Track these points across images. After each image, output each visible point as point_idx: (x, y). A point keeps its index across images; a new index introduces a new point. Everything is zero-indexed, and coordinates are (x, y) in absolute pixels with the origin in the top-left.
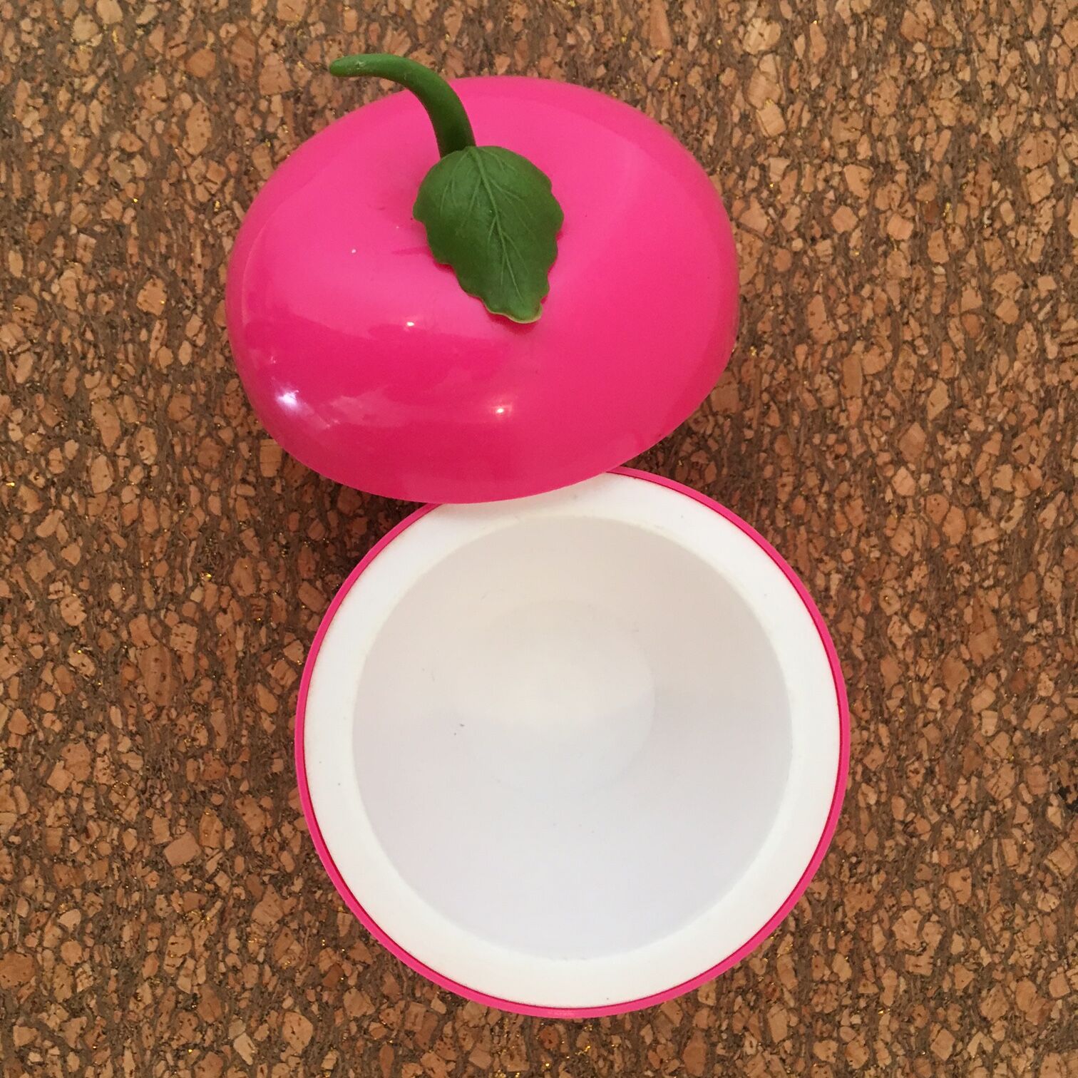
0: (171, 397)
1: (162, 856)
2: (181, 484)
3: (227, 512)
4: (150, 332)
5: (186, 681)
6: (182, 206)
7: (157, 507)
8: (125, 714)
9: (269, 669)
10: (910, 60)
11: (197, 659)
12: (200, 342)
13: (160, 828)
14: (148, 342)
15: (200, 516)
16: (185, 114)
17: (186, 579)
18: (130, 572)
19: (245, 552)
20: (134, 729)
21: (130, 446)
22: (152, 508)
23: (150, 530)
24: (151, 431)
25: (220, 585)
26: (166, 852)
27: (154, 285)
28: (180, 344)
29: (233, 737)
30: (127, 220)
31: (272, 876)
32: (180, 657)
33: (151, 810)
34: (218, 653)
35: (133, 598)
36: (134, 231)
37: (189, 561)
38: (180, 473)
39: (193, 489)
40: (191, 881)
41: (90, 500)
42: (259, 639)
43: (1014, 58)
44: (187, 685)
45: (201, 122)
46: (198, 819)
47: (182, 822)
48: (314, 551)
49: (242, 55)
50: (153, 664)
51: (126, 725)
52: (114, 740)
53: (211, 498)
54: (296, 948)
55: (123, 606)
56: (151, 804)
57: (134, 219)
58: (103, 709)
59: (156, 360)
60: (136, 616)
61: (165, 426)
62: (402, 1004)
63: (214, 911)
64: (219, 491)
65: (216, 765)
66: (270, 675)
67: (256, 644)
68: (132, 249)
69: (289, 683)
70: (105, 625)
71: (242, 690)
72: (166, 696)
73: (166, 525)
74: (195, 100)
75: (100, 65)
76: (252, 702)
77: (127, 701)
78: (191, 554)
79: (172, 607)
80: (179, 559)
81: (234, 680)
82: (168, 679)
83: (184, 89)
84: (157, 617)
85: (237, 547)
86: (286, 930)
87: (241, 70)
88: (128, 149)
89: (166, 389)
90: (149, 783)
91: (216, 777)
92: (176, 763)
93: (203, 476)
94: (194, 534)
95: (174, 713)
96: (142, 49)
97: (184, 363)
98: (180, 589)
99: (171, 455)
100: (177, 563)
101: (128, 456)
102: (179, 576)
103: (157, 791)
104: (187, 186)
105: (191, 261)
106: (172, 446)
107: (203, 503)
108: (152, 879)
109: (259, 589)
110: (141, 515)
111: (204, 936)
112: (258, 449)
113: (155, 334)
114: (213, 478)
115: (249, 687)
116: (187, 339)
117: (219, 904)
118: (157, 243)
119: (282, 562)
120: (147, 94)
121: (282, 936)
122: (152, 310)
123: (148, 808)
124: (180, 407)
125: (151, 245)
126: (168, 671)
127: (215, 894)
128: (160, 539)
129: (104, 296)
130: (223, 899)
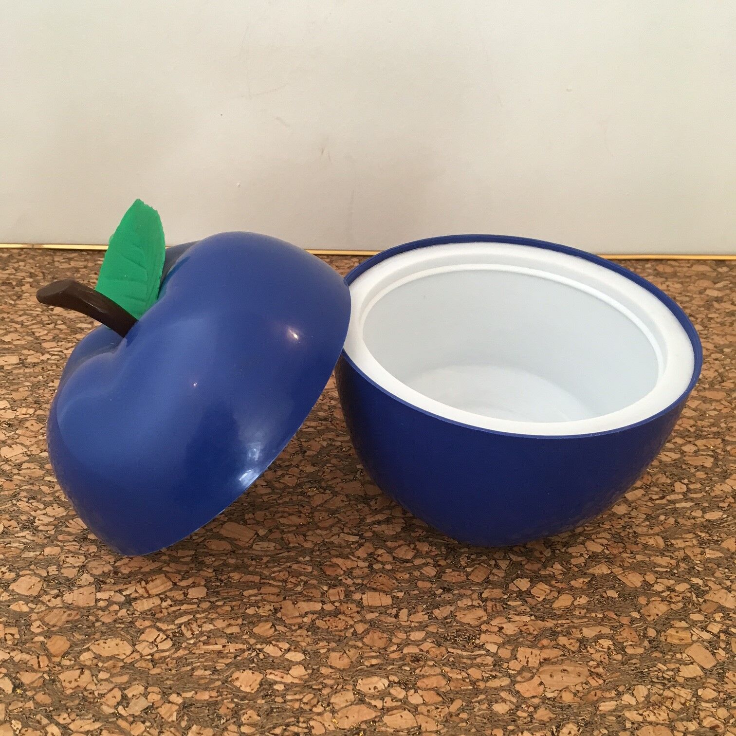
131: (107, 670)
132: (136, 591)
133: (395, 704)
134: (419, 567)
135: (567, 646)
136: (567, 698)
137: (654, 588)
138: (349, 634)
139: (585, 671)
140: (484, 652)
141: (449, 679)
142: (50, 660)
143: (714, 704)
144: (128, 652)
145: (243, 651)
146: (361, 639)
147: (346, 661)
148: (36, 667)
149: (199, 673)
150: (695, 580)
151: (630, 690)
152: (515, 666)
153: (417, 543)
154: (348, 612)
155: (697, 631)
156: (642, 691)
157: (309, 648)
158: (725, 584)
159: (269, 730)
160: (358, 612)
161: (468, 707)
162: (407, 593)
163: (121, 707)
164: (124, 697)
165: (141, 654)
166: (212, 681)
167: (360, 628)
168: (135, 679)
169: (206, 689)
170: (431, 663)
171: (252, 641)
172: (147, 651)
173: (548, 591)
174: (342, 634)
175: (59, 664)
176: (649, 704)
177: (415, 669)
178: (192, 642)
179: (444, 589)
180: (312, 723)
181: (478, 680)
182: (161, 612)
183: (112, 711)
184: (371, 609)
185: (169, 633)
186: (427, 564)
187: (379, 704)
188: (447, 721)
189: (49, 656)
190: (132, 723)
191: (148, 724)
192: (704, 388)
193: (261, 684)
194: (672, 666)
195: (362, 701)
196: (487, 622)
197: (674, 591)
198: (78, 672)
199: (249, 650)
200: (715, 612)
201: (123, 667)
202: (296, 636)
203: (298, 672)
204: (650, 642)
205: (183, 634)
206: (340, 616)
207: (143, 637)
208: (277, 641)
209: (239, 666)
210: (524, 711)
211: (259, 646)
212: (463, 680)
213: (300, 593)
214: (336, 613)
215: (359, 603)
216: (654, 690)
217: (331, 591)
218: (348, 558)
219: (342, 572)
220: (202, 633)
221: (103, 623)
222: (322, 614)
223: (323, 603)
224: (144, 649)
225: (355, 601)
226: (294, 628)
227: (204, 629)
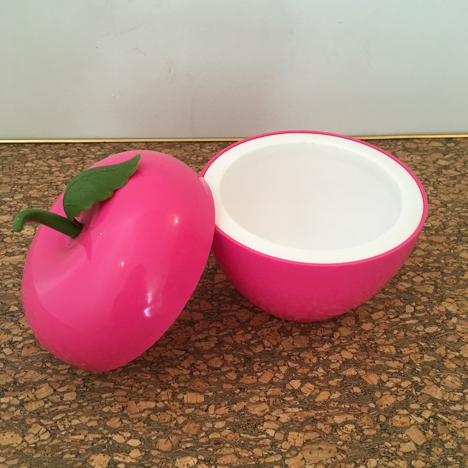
0: (158, 450)
1: (422, 446)
2: (209, 442)
3: (224, 418)
4: (119, 462)
5: (320, 437)
6: (50, 446)
7: (222, 455)
9: (307, 395)
11: (307, 431)
12: (129, 435)
13: (406, 447)
14: (125, 463)
15: (226, 432)
17: (262, 439)
19: (245, 408)
20: (353, 465)
22: (223, 458)
23: (235, 459)
24: (178, 460)
25: (264, 421)
26: (420, 443)
27: (92, 460)
28: (129, 445)
29: (347, 412)
31: (416, 391)
32: (307, 441)
33: (398, 453)
34: (302, 420)
37: (252, 437)
38: (202, 443)
39: (211, 437)
40: (432, 430)
42: (291, 401)
44: (322, 436)
45: (5, 437)
46: (396, 428)
47: (400, 436)
48: (242, 377)
50: (313, 455)
53: (216, 427)
54: (449, 378)
56: (394, 454)
59: (136, 459)
60: (286, 466)
61: (176, 452)
63: (444, 418)
64: (212, 422)
65: (364, 420)
66: (310, 395)
67: (294, 402)
69: (312, 386)
71: (320, 408)
72: (330, 447)
73: (232, 450)
76: (326, 403)
78: (248, 436)
79: (279, 446)
80: (251, 442)
81: (316, 412)
82: (320, 446)
84: (285, 453)
85: (242, 413)
86: (442, 383)
89: (154, 453)
90: (382, 454)
91: (370, 420)
92: (368, 440)
93: (204, 431)
94: (237, 434)
95: (339, 443)
97: (140, 443)
98: (268, 441)
99: (192, 449)
100: (254, 443)
102: (261, 442)
103: (386, 450)
104: (39, 444)
105: (82, 441)
106: (187, 448)
107: (219, 431)
108: (437, 451)
109: (265, 402)
110: (227, 465)
111: (459, 422)
112: (189, 404)
113: (121, 460)
114: (205, 426)
115: (318, 405)
116: (126, 442)
117: (440, 416)
118: (68, 460)
119: (249, 391)
121: (445, 385)
122: (107, 462)
123: (397, 455)
124: (164, 445)
125: (69, 463)
126: (315, 446)
127: (434, 417)
128: (240, 453)
130: (436, 413)
131: (4, 455)
132: (28, 396)
134: (225, 373)
135: (323, 430)
137: (386, 385)
138: (172, 425)
139: (334, 448)
140: (265, 436)
141: (240, 457)
144: (19, 442)
145: (98, 439)
146: (181, 429)
147: (169, 445)
149: (67, 456)
150: (416, 379)
151: (364, 462)
152: (286, 445)
153: (225, 355)
154: (173, 408)
155: (414, 417)
156: (372, 463)
157: (144, 436)
158: (436, 381)
160: (180, 408)
162: (215, 393)
165: (28, 443)
166: (76, 462)
167: (181, 420)
168: (22, 462)
170: (228, 445)
171: (105, 432)
172: (32, 441)
173: (313, 389)
174: (168, 425)
177: (216, 450)
178: (63, 433)
179: (241, 389)
181: (259, 457)
182: (44, 411)
184: (190, 405)
185: (48, 427)
186: (230, 371)
192: (432, 234)
193: (109, 464)
194: (395, 444)
196: (269, 414)
197: (400, 387)
199: (102, 438)
200: (428, 402)
201: (14, 453)
202: (136, 428)
203: (135, 454)
204: (381, 426)
205: (58, 428)
206: (167, 412)
207: (30, 430)
208: (123, 431)
209: (95, 451)
211: (109, 436)
212: (249, 457)
213: (141, 395)
214: (165, 409)
215: (181, 401)
216: (382, 462)
217: (163, 393)
218: (176, 367)
219: (171, 378)
220: (71, 427)
221: (4, 421)
222: (155, 410)
223: (157, 402)
224: (31, 439)
225: (178, 399)
226: (135, 421)
227: (73, 424)
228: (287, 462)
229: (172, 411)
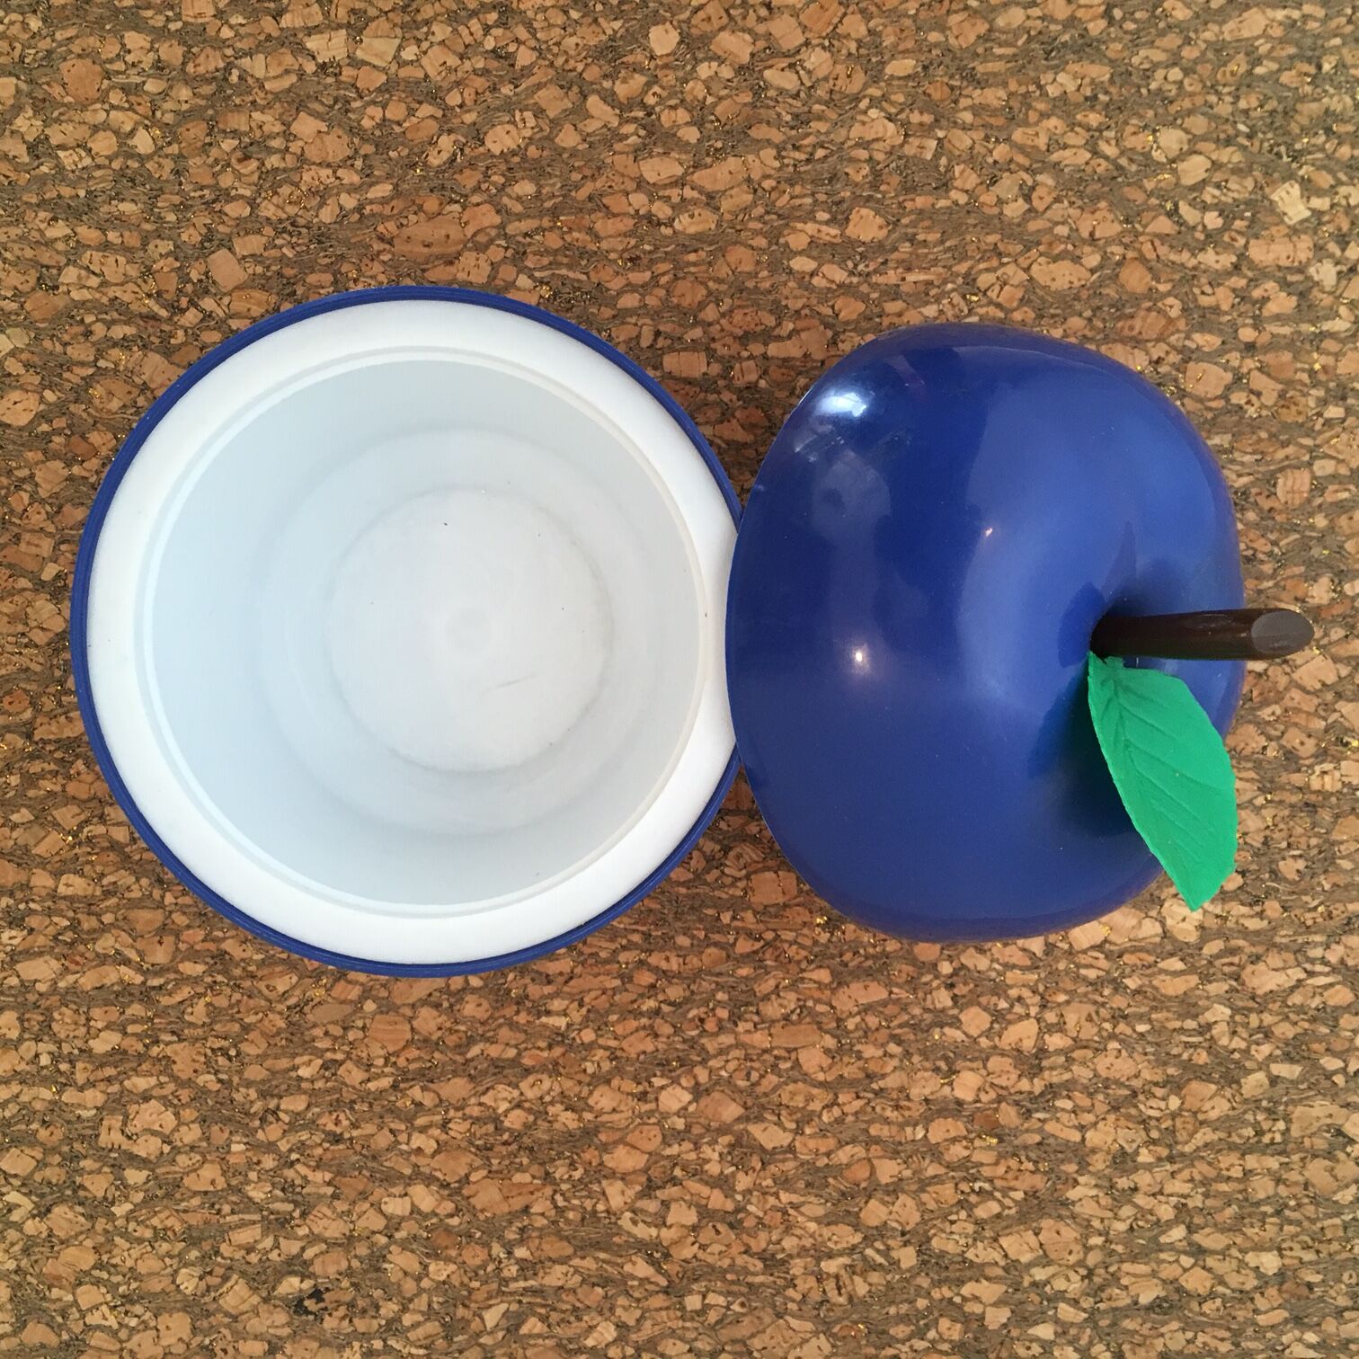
0: (752, 248)
1: (220, 246)
2: (652, 262)
3: (621, 316)
4: (827, 223)
5: (424, 271)
6: (972, 257)
7: (625, 235)
8: (384, 201)
10: (1159, 1092)
12: (816, 281)
13: (252, 244)
14: (814, 220)
15: (616, 284)
16: (1077, 260)
17: (542, 269)
18: (548, 204)
20: (367, 211)
21: (695, 202)
22: (624, 229)
23: (598, 226)
24: (713, 226)
26: (224, 252)
27: (881, 227)
28: (814, 258)
30: (954, 194)
32: (451, 263)
33: (272, 233)
35: (518, 208)
36: (942, 203)
37: (564, 272)
38: (664, 260)
39: (648, 274)
40: (190, 280)
41: (631, 157)
43: (1166, 1212)
45: (1068, 278)
46: (263, 288)
47: (259, 270)
49: (1147, 323)
50: (443, 232)
51: (371, 202)
52: (352, 189)
53: (637, 296)
54: (115, 405)
55: (510, 197)
56: (280, 232)
57: (956, 203)
58: (389, 176)
59: (794, 230)
60: (498, 212)
61: (718, 242)
62: (51, 529)
63: (156, 308)
64: (646, 305)
68: (921, 201)
70: (487, 176)
72: (406, 248)
73: (604, 245)
74: (1093, 271)
75: (1131, 160)
77: (398, 204)
78: (571, 275)
79: (510, 253)
80: (565, 261)
82: (426, 250)
83: (1105, 257)
84: (498, 236)
86: (136, 392)
87: (1129, 322)
88: (1034, 195)
89: (761, 242)
90: (304, 231)
92: (327, 261)
93: (662, 286)
94: (594, 279)
95: (385, 257)
96: (1150, 209)
97: (792, 263)
98: (530, 262)
99: (686, 249)
100: (560, 258)
101: (683, 200)
102: (545, 261)
103: (294, 240)
104: (995, 263)
105: (909, 269)
106: (696, 251)
107: (631, 287)
108: (190, 236)
110: (615, 215)
111: (126, 298)
112: (695, 350)
113: (824, 228)
114: (660, 298)
116: (819, 266)
117: (164, 313)
118: (928, 229)
120: (1098, 215)
121: (129, 388)
122: (851, 225)
123: (275, 229)
124: (741, 258)
125: (927, 223)
126: (435, 250)
127: (176, 309)
128: (588, 238)
129: (866, 170)
130: (170, 319)
131: (1059, 239)
133: (667, 193)
136: (431, 204)
138: (728, 301)
139: (400, 247)
140: (537, 274)
141: (590, 230)
142: (1140, 251)
143: (233, 193)
144: (1035, 267)
145: (875, 271)
146: (710, 293)
147: (732, 258)
148: (1157, 243)
149: (933, 237)
151: (343, 214)
152: (496, 253)
154: (729, 340)
155: (219, 311)
156: (327, 215)
157: (784, 277)
158: (147, 399)
159: (832, 153)
160: (713, 340)
161: (569, 187)
163: (1030, 183)
164: (1028, 198)
165: (1017, 265)
166: (913, 224)
167: (710, 313)
168: (1019, 225)
169: (921, 212)
170: (613, 256)
171: (864, 288)
172: (1010, 269)
174: (737, 302)
175: (1126, 247)
176: (322, 194)
177: (636, 247)
178: (950, 286)
180: (777, 164)
181: (551, 229)
183: (1039, 178)
184: (694, 346)
185: (984, 301)
187: (689, 193)
188: (599, 168)
189: (1142, 259)
190: (1011, 161)
191: (990, 160)
193: (847, 219)
194: (273, 253)
195: (710, 196)
198: (1097, 235)
199: (868, 274)
200: (179, 347)
201: (1039, 243)
202: (804, 296)
203: (797, 241)
204: (294, 293)
205: (964, 297)
206: (740, 333)
207: (1020, 294)
208: (828, 289)
209: (879, 247)
210: (494, 184)
211: (855, 280)
212: (570, 230)
213: (800, 373)
214: (745, 338)
215: (711, 355)
216: (308, 215)
217: (753, 377)
218: (728, 443)
219: (738, 414)
220: (938, 301)
221: (1080, 315)
222: (767, 336)
223: (765, 356)
224: (1015, 274)
225: (717, 361)
226: (807, 311)
227: (935, 307)
228: (497, 220)
229: (731, 334)
